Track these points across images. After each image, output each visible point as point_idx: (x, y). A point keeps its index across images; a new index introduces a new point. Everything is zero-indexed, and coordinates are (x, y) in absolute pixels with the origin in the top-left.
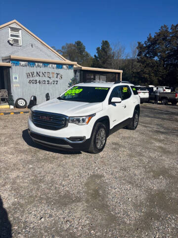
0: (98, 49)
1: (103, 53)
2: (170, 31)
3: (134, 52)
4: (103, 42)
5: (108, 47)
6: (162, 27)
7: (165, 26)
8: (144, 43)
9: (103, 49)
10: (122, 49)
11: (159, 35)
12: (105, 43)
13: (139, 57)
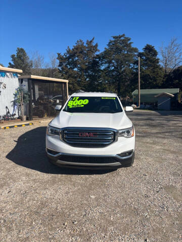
0: (13, 56)
1: (20, 62)
2: (86, 46)
3: (53, 63)
4: (18, 49)
5: (25, 54)
6: (78, 41)
7: (81, 41)
8: (63, 54)
9: (19, 57)
10: (42, 59)
11: (76, 48)
12: (21, 51)
13: (60, 68)
